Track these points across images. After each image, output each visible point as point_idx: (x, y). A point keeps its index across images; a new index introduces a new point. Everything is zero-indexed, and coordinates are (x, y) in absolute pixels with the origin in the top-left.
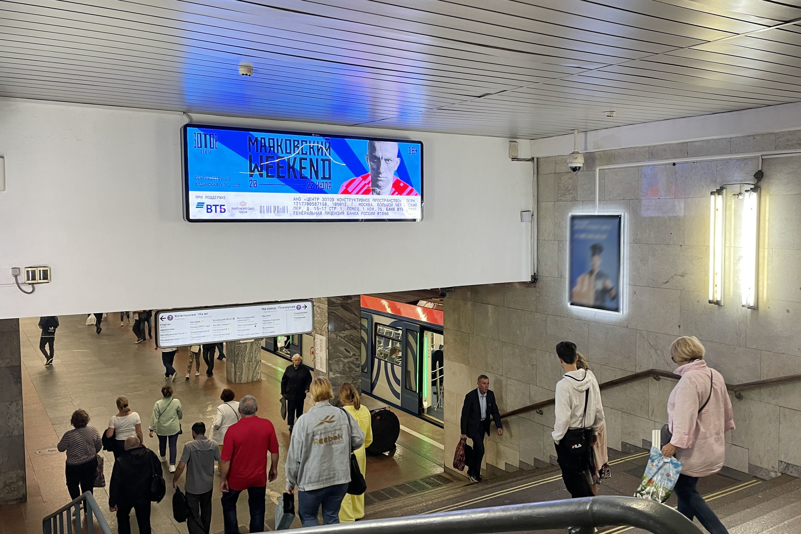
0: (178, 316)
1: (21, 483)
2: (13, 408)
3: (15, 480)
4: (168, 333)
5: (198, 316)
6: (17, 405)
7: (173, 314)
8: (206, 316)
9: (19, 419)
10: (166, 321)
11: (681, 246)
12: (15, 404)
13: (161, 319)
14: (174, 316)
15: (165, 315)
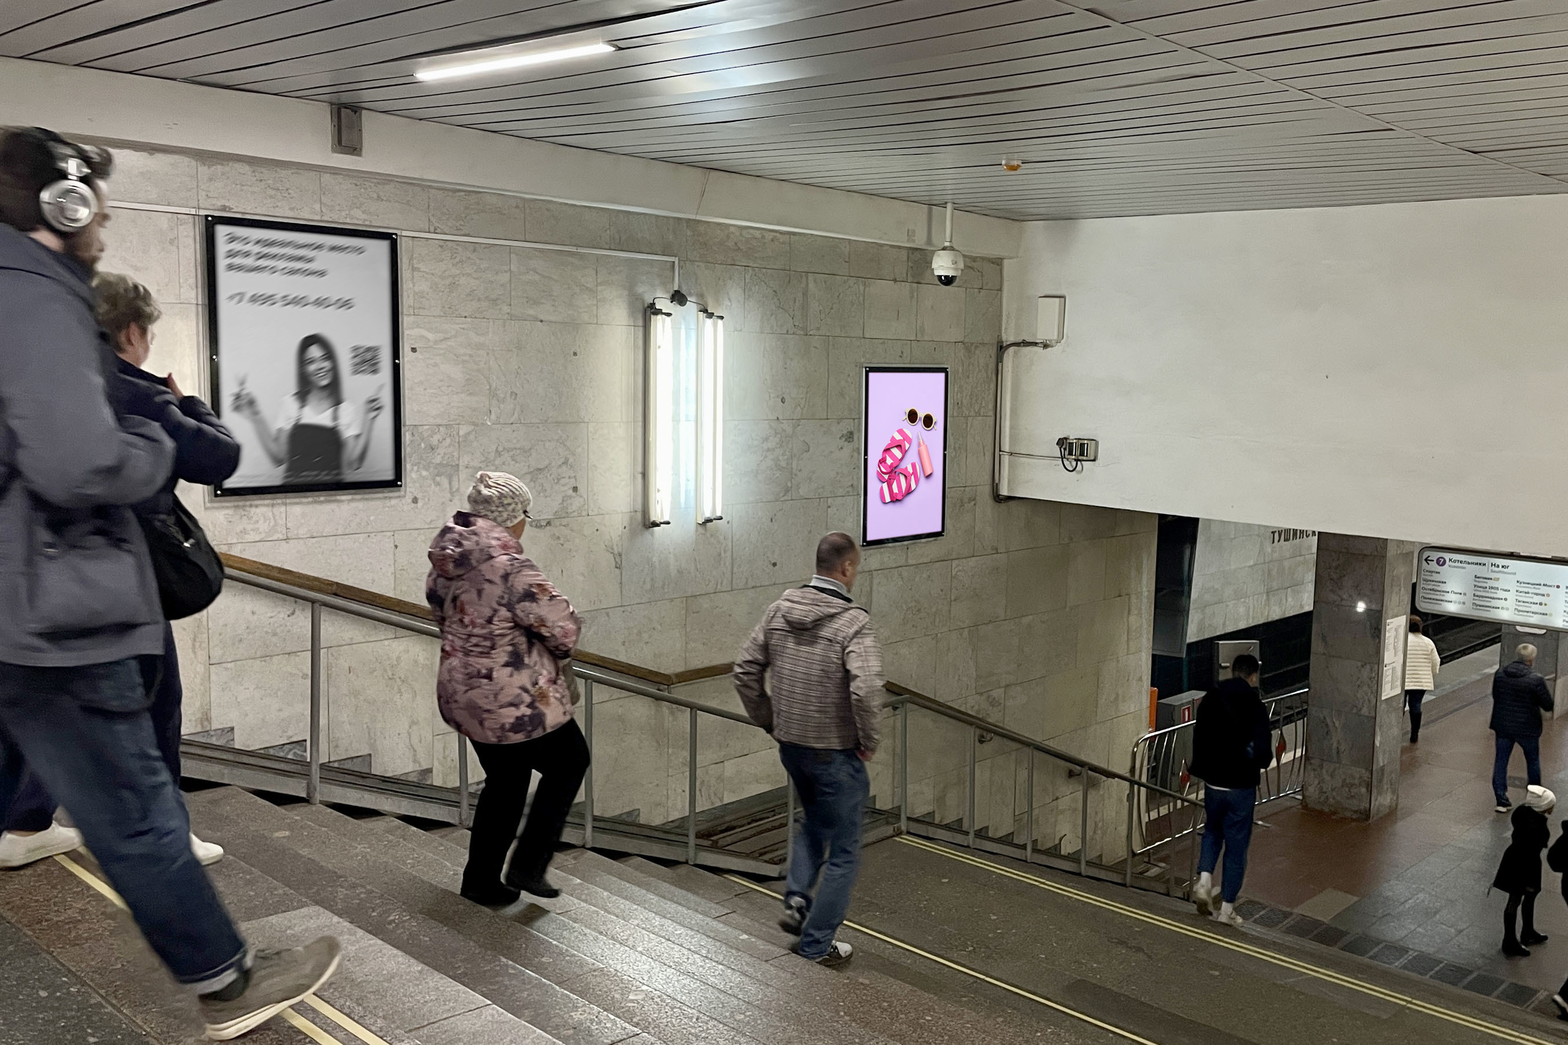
0: (1455, 561)
1: (1363, 790)
2: (1365, 672)
3: (1356, 781)
4: (1436, 588)
5: (1490, 568)
6: (1371, 670)
7: (1447, 556)
8: (1505, 570)
9: (1372, 692)
10: (1434, 566)
12: (1368, 667)
13: (1426, 560)
14: (1447, 560)
15: (1435, 555)
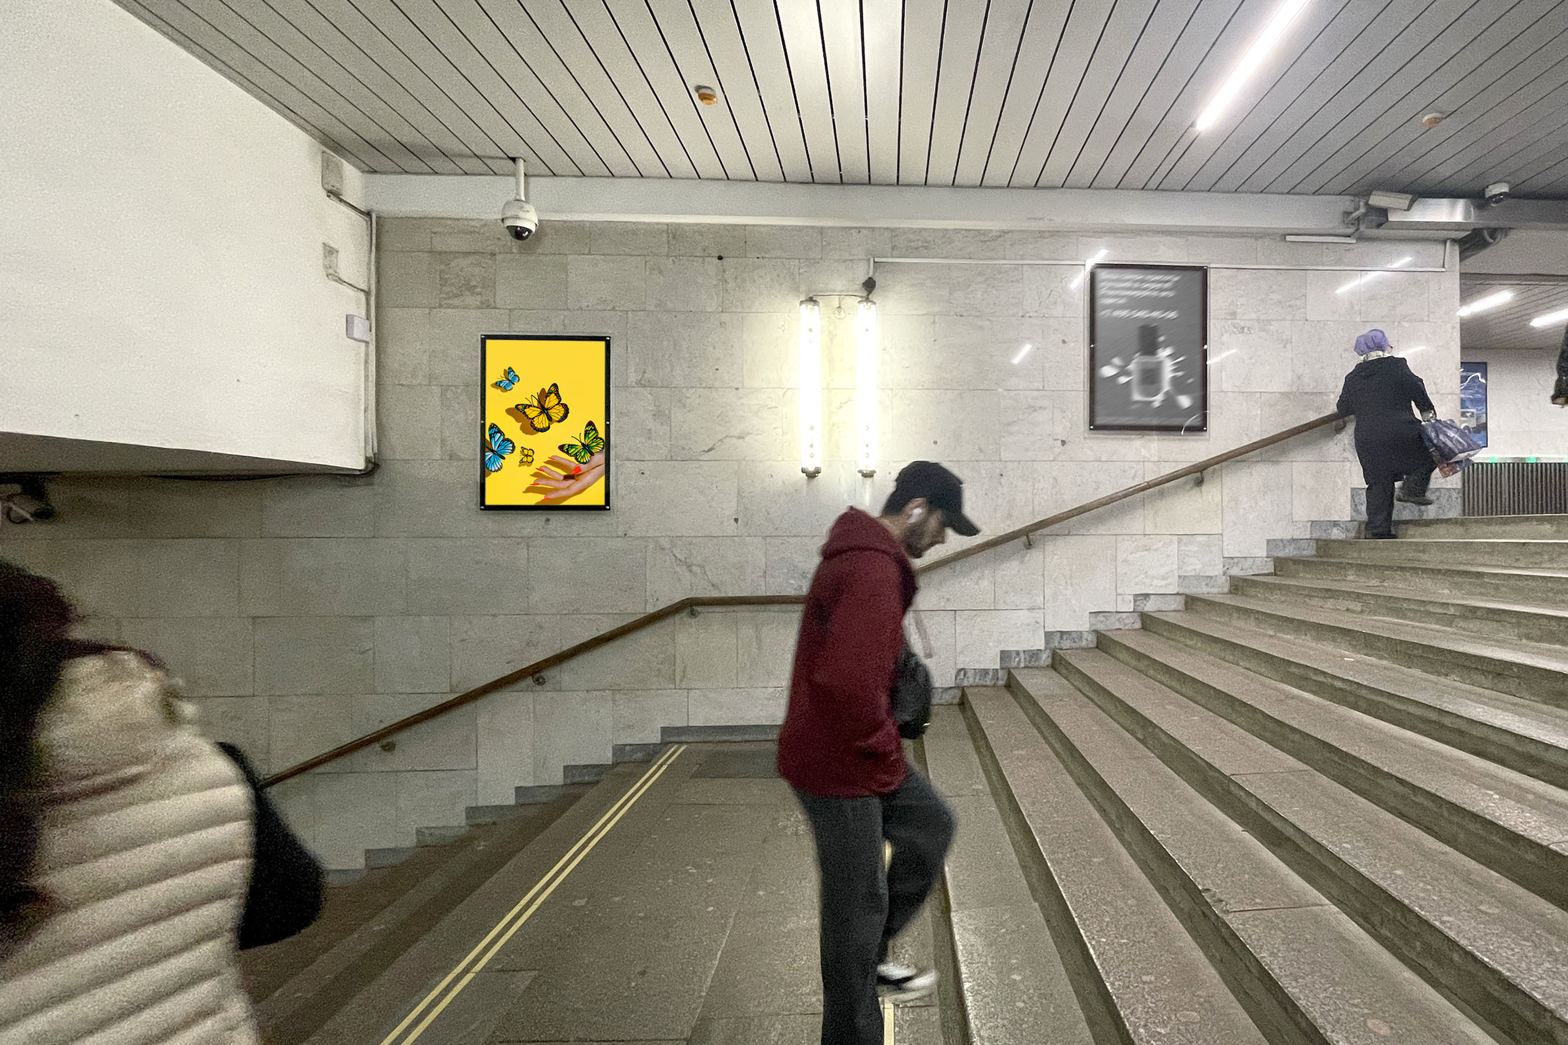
11: (737, 389)
